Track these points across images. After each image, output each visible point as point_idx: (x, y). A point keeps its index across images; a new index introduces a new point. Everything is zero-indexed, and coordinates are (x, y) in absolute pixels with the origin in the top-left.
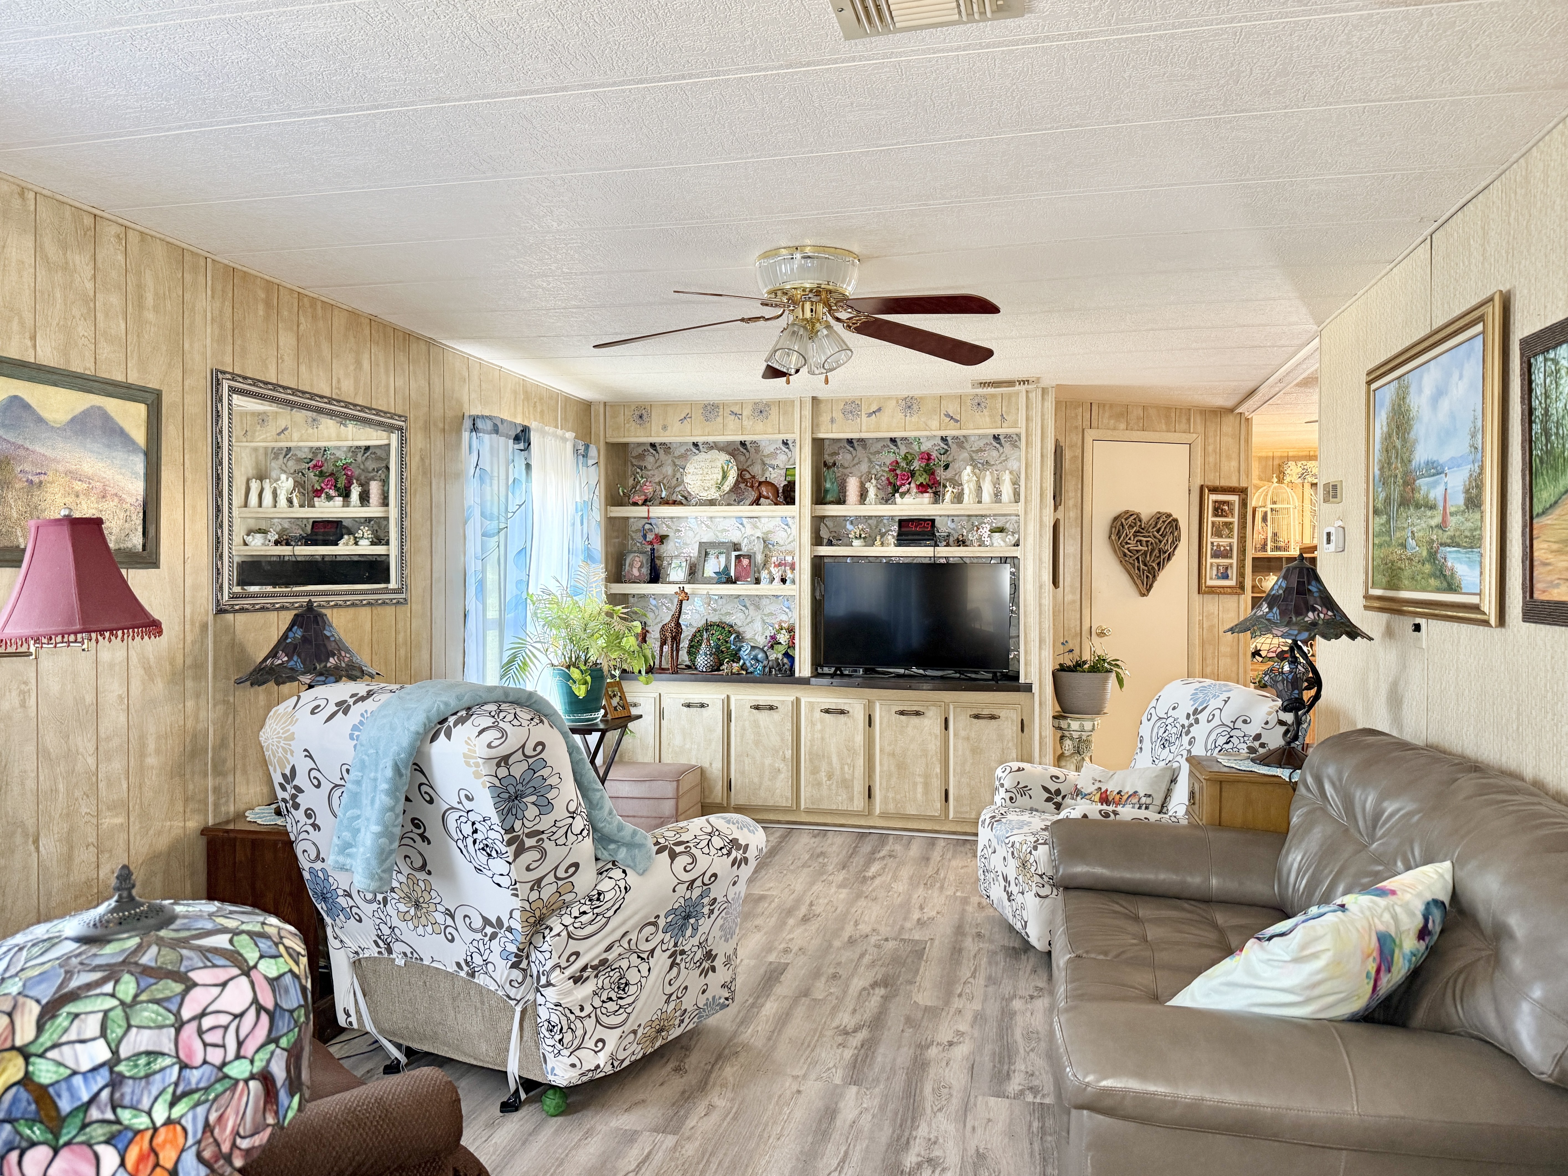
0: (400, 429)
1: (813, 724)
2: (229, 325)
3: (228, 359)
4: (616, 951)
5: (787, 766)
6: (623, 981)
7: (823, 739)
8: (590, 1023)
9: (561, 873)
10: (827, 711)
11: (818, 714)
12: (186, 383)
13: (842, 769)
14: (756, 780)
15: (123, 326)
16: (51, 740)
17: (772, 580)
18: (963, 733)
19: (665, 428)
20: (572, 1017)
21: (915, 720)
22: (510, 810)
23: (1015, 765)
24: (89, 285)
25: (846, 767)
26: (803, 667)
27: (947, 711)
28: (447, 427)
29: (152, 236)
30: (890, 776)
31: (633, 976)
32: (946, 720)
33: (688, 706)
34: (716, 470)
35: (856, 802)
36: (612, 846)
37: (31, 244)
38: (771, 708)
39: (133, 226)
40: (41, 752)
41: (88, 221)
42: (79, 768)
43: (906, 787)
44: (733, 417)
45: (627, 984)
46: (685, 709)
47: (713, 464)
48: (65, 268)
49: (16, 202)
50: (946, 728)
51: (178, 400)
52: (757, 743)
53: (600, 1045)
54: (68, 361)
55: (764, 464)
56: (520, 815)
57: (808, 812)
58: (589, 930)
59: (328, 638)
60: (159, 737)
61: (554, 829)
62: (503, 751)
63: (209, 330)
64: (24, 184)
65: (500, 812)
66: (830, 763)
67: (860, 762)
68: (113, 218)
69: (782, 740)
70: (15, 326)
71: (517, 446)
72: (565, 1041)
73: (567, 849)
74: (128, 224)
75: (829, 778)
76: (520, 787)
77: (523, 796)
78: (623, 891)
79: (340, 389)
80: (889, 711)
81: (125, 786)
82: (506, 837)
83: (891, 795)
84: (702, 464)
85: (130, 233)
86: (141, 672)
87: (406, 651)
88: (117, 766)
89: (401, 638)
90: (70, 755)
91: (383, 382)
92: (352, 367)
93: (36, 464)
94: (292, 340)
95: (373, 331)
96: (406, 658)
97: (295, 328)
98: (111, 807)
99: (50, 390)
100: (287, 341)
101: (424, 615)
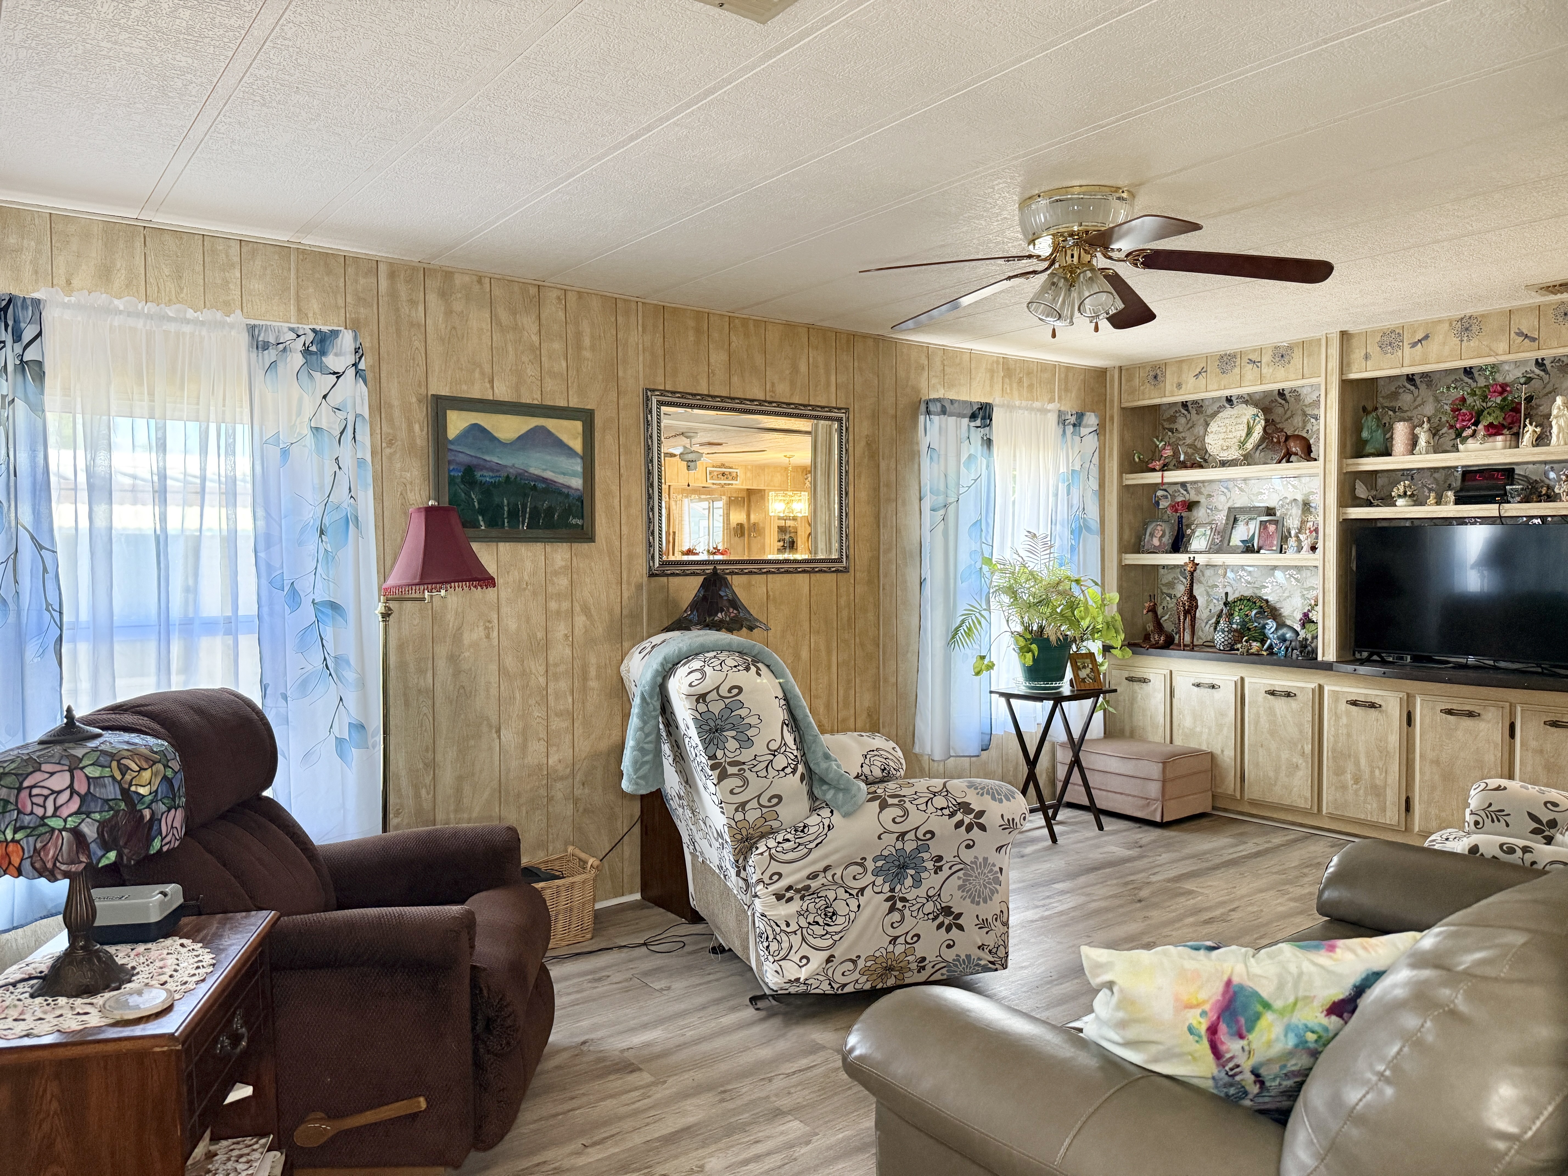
0: (840, 420)
1: (1337, 717)
2: (660, 352)
3: (660, 379)
4: (821, 880)
5: (1307, 762)
6: (831, 910)
7: (1349, 735)
8: (796, 940)
9: (764, 801)
10: (1354, 703)
11: (1343, 706)
12: (621, 402)
13: (1372, 772)
14: (1271, 774)
15: (564, 365)
16: (510, 661)
17: (1300, 549)
18: (1533, 744)
19: (1179, 386)
20: (778, 930)
21: (1467, 723)
22: (711, 740)
23: (1494, 782)
24: (535, 338)
25: (1377, 772)
26: (1328, 650)
27: (1512, 714)
28: (899, 413)
29: (588, 293)
30: (1433, 788)
31: (840, 907)
32: (1512, 727)
33: (1198, 685)
34: (1241, 427)
35: (1388, 814)
36: (825, 787)
37: (488, 315)
38: (1288, 695)
39: (569, 288)
40: (502, 670)
41: (533, 291)
42: (533, 683)
43: (1454, 803)
44: (1251, 366)
45: (834, 914)
46: (1196, 689)
47: (1239, 421)
48: (515, 328)
49: (476, 288)
50: (1512, 735)
51: (614, 415)
52: (1273, 733)
53: (804, 961)
54: (519, 396)
55: (1305, 414)
56: (721, 745)
57: (1332, 817)
58: (791, 856)
59: (721, 597)
60: (599, 667)
61: (755, 762)
62: (701, 689)
63: (641, 358)
64: (480, 274)
65: (703, 741)
66: (1357, 764)
67: (1395, 768)
68: (552, 285)
69: (1301, 732)
70: (477, 375)
71: (973, 424)
72: (772, 949)
73: (767, 782)
74: (565, 287)
75: (1357, 781)
76: (719, 722)
77: (722, 730)
78: (826, 828)
79: (773, 392)
80: (1433, 709)
81: (570, 700)
82: (710, 762)
83: (1433, 811)
84: (1227, 421)
85: (569, 294)
86: (584, 618)
87: (849, 613)
88: (563, 685)
89: (843, 601)
90: (525, 674)
91: (823, 381)
92: (788, 372)
93: (492, 470)
94: (724, 356)
95: (811, 338)
96: (849, 619)
97: (726, 346)
98: (559, 714)
99: (501, 417)
100: (718, 358)
101: (870, 582)
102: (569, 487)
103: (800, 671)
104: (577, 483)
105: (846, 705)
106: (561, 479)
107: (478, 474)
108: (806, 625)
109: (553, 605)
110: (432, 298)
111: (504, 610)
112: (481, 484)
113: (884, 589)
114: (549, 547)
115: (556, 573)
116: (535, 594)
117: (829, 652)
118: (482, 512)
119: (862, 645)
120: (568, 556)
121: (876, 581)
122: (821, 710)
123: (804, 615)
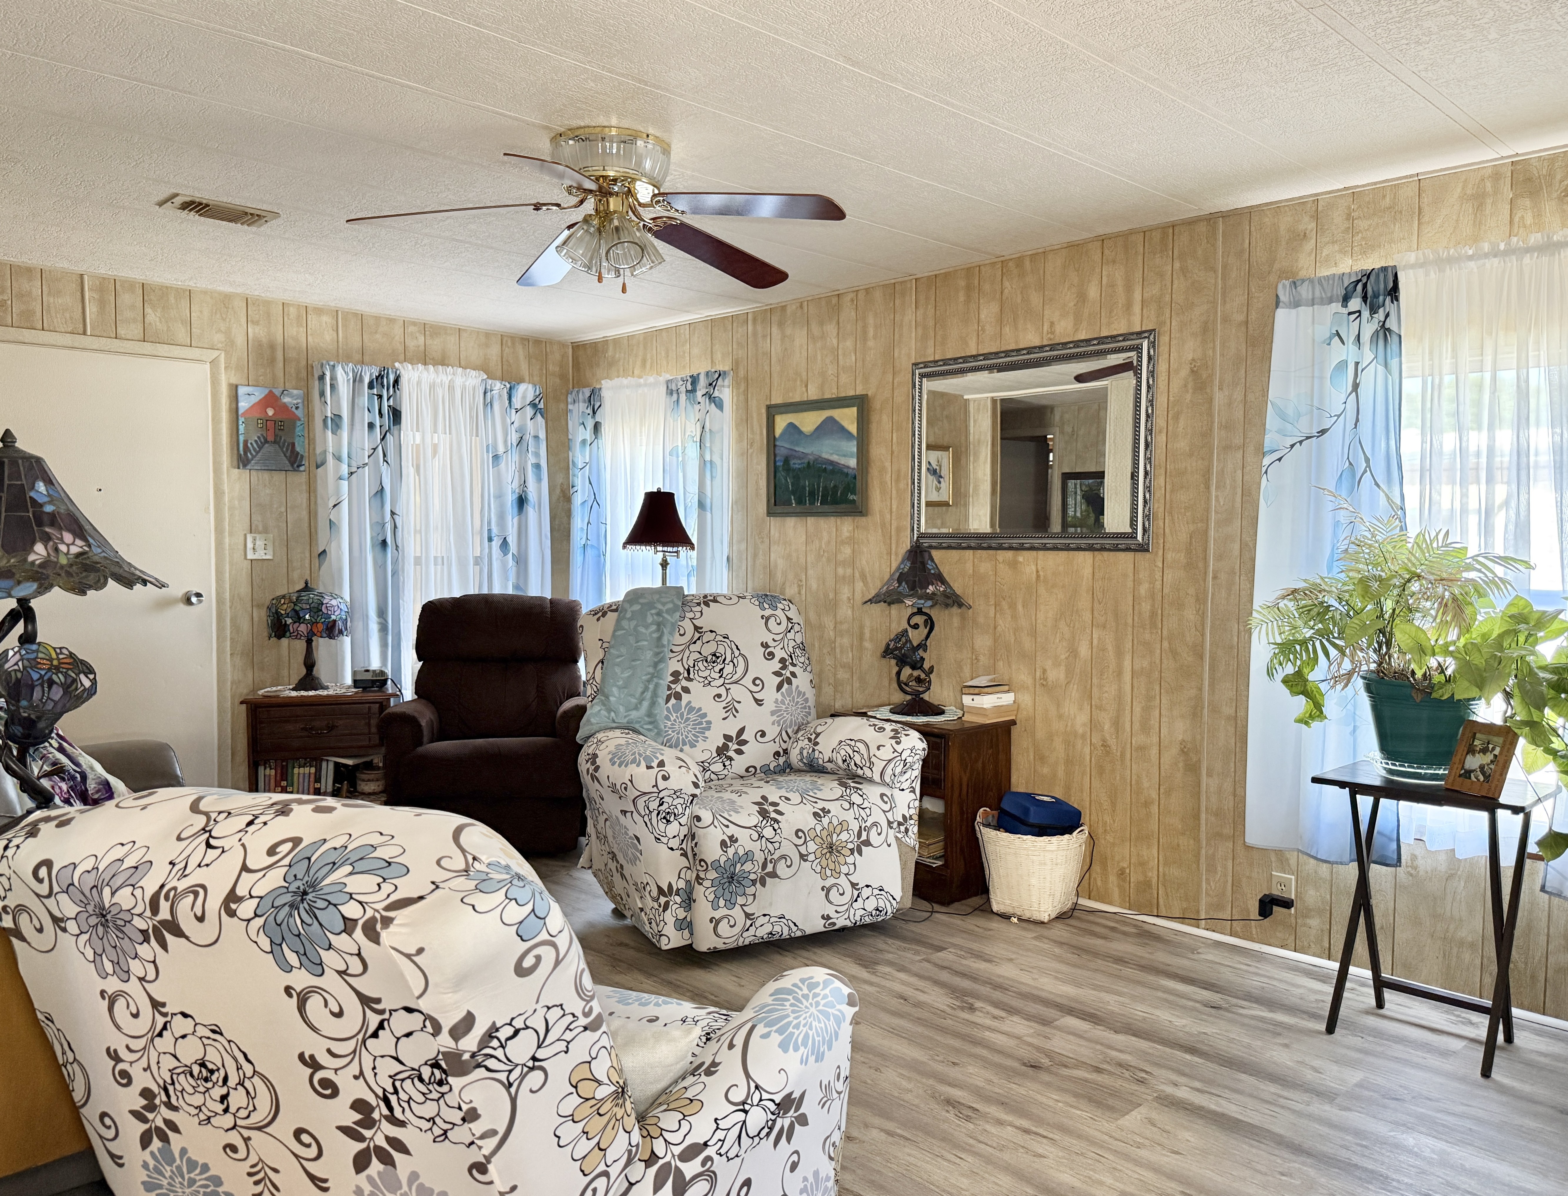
2: (932, 323)
3: (930, 351)
12: (895, 382)
15: (854, 358)
24: (835, 342)
37: (806, 332)
48: (823, 336)
51: (890, 395)
54: (823, 394)
63: (913, 335)
68: (849, 290)
70: (798, 383)
74: (858, 288)
81: (851, 656)
85: (860, 293)
86: (861, 584)
87: (1153, 606)
88: (846, 641)
89: (1143, 590)
90: (821, 627)
91: (1121, 300)
92: (1072, 304)
93: (800, 458)
94: (994, 308)
95: (1106, 252)
96: (1153, 614)
97: (998, 296)
98: (843, 666)
99: (805, 414)
100: (988, 312)
101: (1189, 566)
102: (848, 467)
103: (1077, 671)
104: (853, 463)
105: (1145, 728)
106: (843, 461)
107: (792, 462)
108: (1087, 616)
109: (840, 571)
110: (775, 330)
111: (810, 572)
112: (794, 470)
113: (1215, 578)
114: (839, 520)
115: (843, 543)
116: (829, 560)
117: (1119, 654)
118: (793, 492)
119: (1174, 653)
120: (851, 528)
121: (1201, 565)
122: (1106, 727)
123: (1084, 602)
